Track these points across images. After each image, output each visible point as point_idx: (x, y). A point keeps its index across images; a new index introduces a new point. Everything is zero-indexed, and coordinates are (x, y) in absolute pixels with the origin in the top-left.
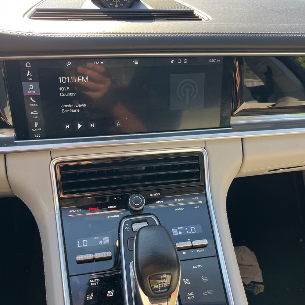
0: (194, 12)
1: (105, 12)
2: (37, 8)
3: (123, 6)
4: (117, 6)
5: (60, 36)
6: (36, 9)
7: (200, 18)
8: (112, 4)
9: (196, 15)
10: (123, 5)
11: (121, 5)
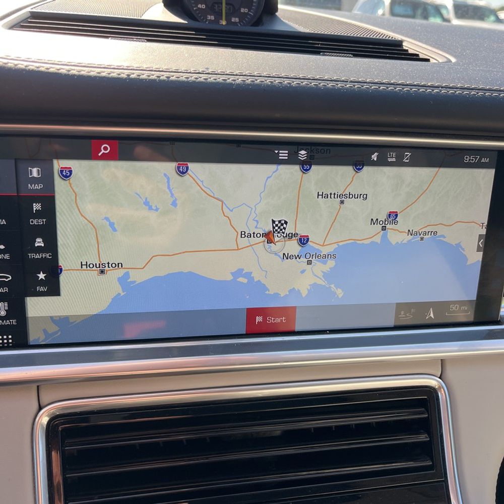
0: (404, 44)
1: (198, 31)
2: (34, 10)
3: (239, 22)
4: (224, 23)
5: (85, 72)
6: (31, 13)
7: (421, 56)
8: (212, 18)
9: (410, 51)
10: (237, 20)
11: (233, 20)
